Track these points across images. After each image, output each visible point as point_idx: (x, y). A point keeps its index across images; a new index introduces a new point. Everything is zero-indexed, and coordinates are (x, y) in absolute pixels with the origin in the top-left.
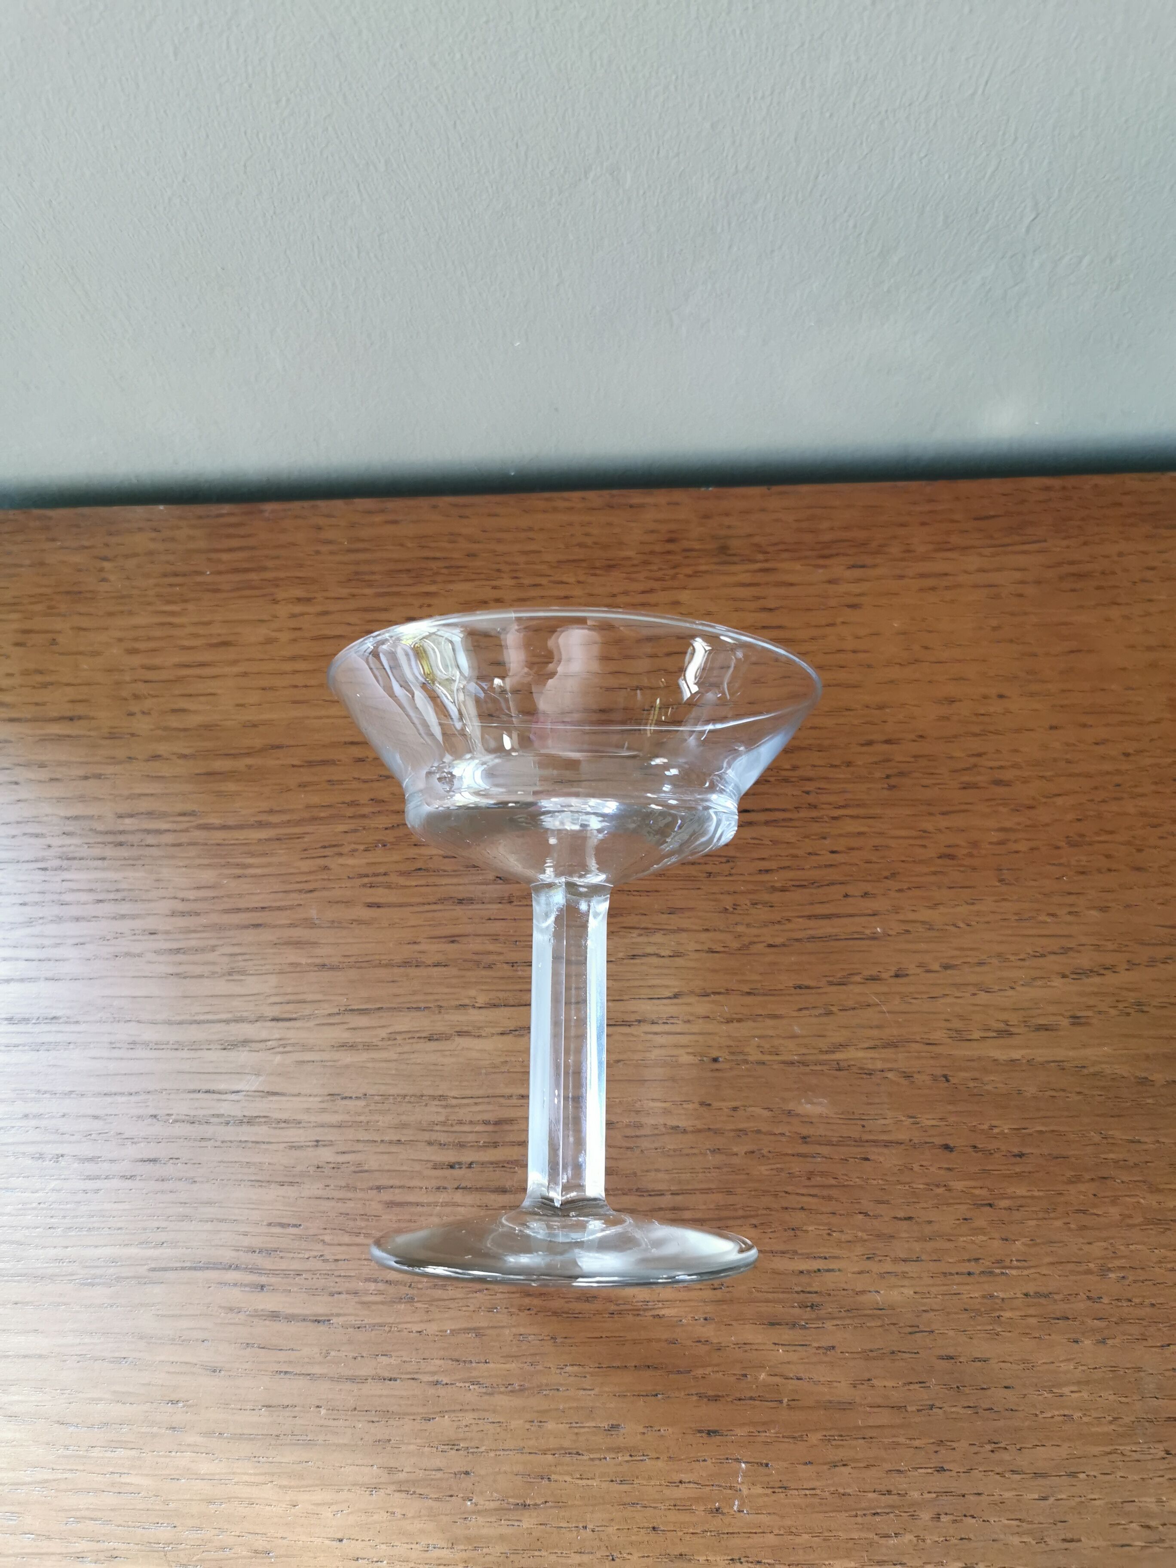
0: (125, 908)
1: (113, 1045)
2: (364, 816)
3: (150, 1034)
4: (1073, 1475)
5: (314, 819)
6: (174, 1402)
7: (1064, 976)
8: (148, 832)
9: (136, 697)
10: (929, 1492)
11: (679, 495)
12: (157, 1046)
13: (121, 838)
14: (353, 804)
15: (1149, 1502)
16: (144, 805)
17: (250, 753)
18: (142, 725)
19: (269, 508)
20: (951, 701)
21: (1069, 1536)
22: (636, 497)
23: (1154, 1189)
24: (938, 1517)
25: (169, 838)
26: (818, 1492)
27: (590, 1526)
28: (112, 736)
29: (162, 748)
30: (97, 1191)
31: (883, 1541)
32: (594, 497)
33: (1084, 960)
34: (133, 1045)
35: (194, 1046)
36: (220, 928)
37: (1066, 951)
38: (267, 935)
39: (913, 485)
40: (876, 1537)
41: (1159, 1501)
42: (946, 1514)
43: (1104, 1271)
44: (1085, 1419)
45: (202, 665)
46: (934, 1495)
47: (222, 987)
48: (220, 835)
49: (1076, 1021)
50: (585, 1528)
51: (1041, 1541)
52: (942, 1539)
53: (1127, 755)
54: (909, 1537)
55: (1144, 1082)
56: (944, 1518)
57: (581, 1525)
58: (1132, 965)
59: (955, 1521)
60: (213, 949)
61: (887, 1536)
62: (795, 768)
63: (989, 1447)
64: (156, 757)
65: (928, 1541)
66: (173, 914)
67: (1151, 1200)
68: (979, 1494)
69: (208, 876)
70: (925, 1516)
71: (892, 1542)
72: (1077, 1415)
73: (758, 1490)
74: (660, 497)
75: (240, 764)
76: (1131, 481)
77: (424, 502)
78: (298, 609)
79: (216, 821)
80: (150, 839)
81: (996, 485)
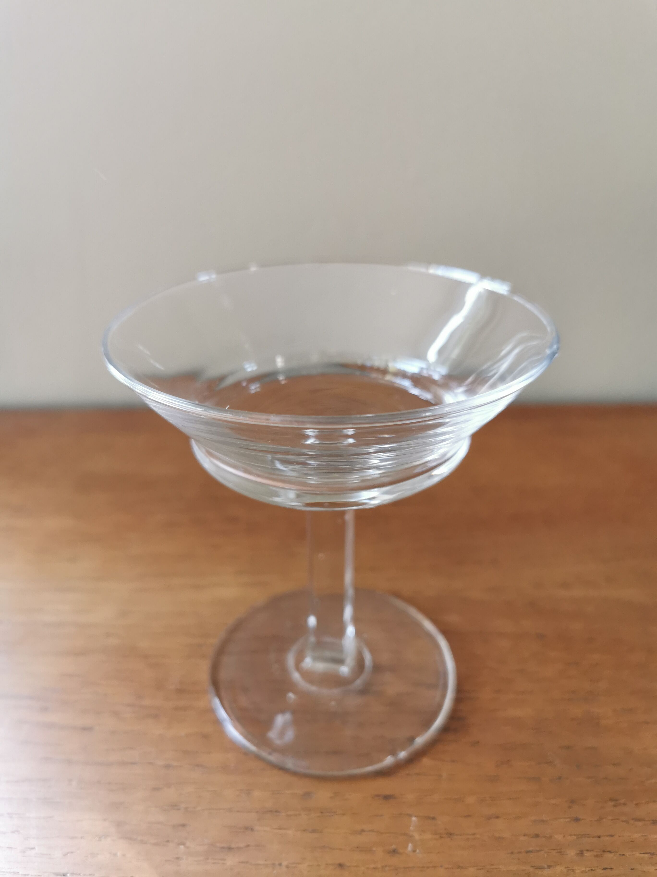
10: (570, 835)
24: (581, 853)
26: (478, 836)
27: (284, 863)
31: (539, 872)
40: (532, 869)
42: (588, 850)
46: (575, 837)
50: (280, 865)
52: (588, 869)
54: (559, 869)
56: (587, 854)
57: (277, 863)
59: (596, 856)
61: (541, 868)
65: (577, 871)
68: (612, 836)
70: (571, 853)
73: (428, 836)
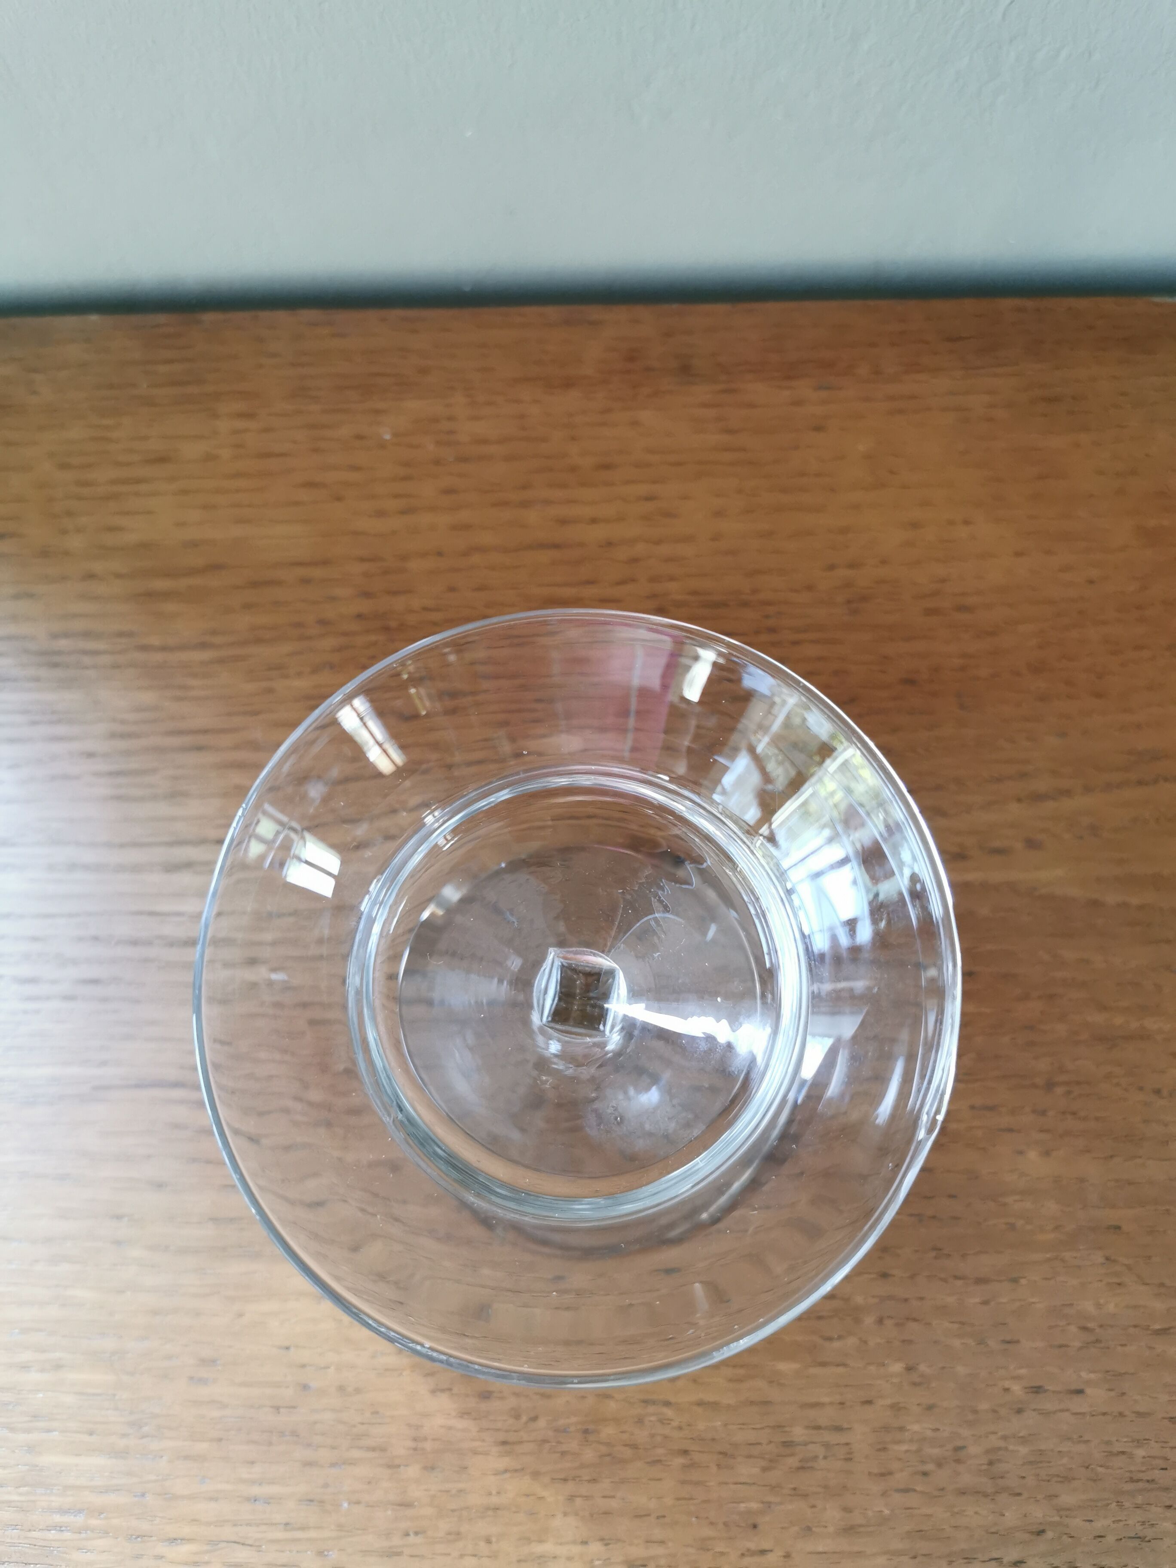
0: (61, 730)
1: (51, 868)
2: (309, 638)
3: (89, 856)
4: (1015, 1280)
5: (259, 641)
6: (119, 1217)
7: (1019, 800)
8: (85, 652)
9: (69, 514)
10: (873, 1296)
11: (643, 312)
12: (98, 868)
13: (56, 659)
14: (299, 625)
15: (1088, 1306)
16: (79, 625)
17: (191, 572)
18: (75, 542)
19: (208, 317)
20: (915, 525)
21: (1008, 1338)
22: (595, 312)
23: (1103, 1008)
25: (106, 659)
28: (45, 553)
29: (98, 567)
30: (37, 1012)
31: (827, 1344)
32: (552, 312)
33: (1042, 785)
34: (72, 867)
35: (137, 868)
36: (159, 750)
37: (1023, 775)
38: (209, 758)
39: (883, 303)
40: (819, 1340)
41: (1099, 1306)
43: (1050, 1086)
44: (1029, 1227)
45: (138, 481)
47: (163, 809)
48: (158, 657)
49: (1032, 844)
51: (981, 1342)
53: (1091, 582)
55: (1095, 904)
58: (1088, 789)
60: (154, 771)
62: (755, 591)
63: (934, 1254)
64: (90, 576)
66: (113, 736)
67: (1097, 1018)
69: (148, 697)
71: (836, 1344)
72: (1020, 1223)
74: (620, 314)
75: (183, 583)
76: (1108, 304)
77: (372, 316)
78: (240, 424)
79: (155, 641)
80: (87, 660)
81: (969, 305)
